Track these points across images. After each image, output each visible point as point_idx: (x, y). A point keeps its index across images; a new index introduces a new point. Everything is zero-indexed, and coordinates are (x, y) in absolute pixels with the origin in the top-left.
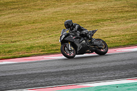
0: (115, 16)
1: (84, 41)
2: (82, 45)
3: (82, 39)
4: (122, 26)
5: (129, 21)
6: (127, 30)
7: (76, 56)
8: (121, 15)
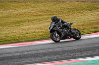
0: (32, 18)
1: (66, 31)
2: (65, 33)
3: (64, 29)
4: (37, 26)
5: (42, 22)
6: (40, 28)
7: (61, 41)
8: (35, 18)
